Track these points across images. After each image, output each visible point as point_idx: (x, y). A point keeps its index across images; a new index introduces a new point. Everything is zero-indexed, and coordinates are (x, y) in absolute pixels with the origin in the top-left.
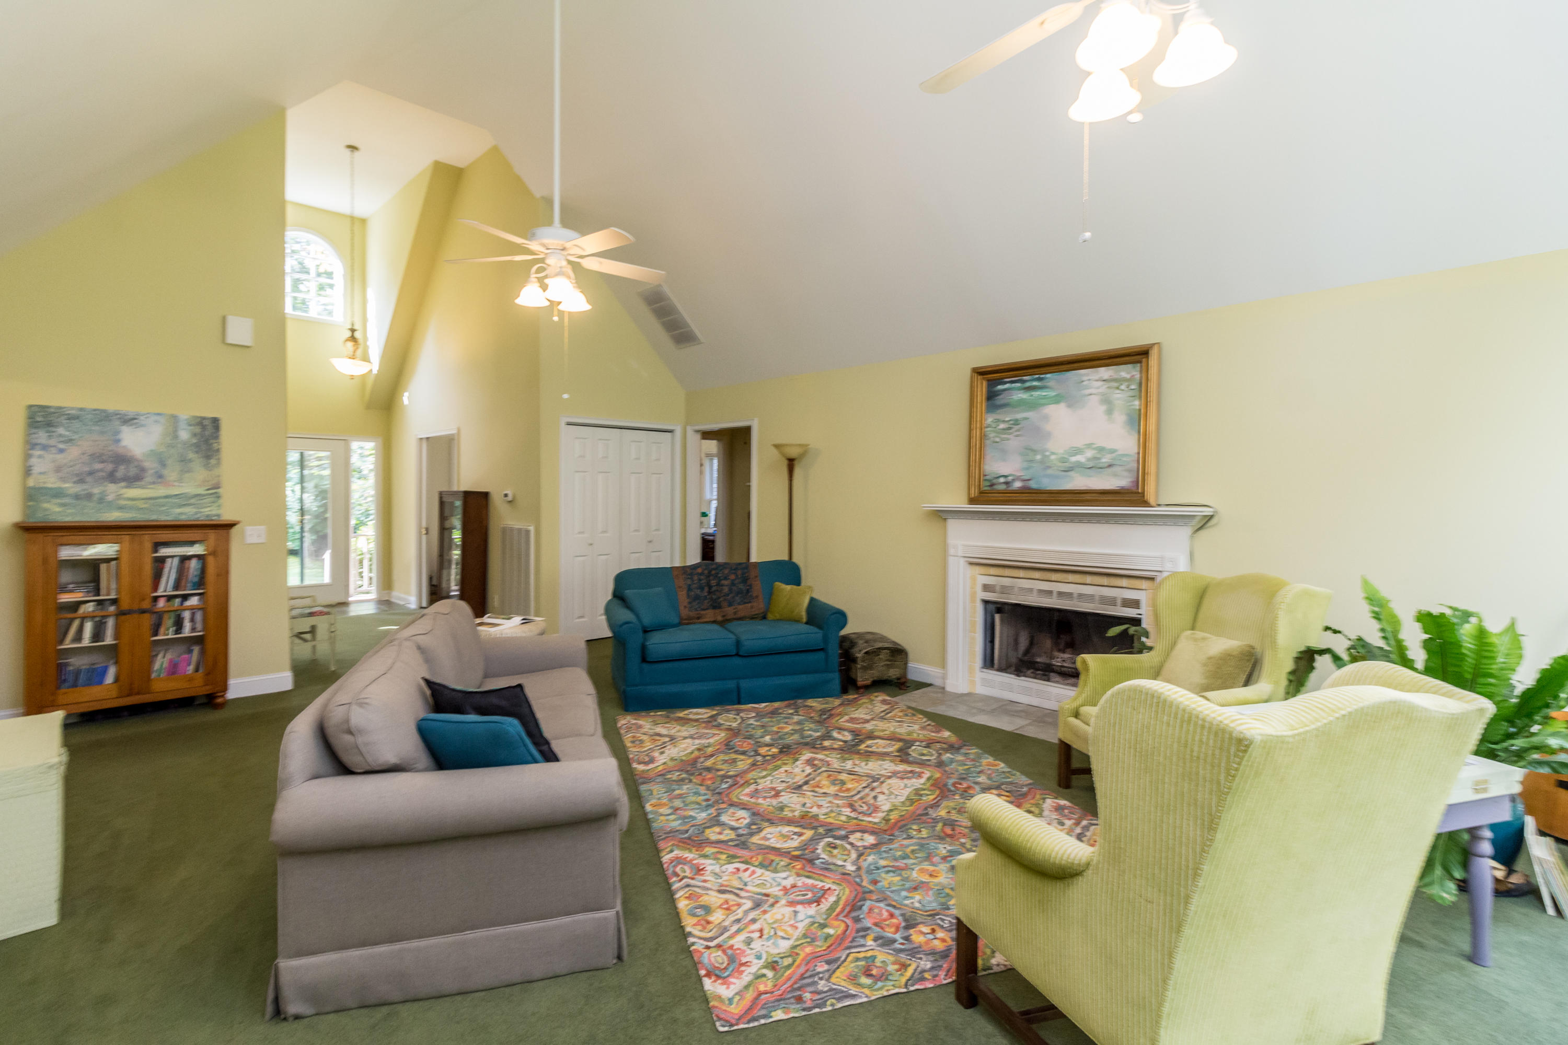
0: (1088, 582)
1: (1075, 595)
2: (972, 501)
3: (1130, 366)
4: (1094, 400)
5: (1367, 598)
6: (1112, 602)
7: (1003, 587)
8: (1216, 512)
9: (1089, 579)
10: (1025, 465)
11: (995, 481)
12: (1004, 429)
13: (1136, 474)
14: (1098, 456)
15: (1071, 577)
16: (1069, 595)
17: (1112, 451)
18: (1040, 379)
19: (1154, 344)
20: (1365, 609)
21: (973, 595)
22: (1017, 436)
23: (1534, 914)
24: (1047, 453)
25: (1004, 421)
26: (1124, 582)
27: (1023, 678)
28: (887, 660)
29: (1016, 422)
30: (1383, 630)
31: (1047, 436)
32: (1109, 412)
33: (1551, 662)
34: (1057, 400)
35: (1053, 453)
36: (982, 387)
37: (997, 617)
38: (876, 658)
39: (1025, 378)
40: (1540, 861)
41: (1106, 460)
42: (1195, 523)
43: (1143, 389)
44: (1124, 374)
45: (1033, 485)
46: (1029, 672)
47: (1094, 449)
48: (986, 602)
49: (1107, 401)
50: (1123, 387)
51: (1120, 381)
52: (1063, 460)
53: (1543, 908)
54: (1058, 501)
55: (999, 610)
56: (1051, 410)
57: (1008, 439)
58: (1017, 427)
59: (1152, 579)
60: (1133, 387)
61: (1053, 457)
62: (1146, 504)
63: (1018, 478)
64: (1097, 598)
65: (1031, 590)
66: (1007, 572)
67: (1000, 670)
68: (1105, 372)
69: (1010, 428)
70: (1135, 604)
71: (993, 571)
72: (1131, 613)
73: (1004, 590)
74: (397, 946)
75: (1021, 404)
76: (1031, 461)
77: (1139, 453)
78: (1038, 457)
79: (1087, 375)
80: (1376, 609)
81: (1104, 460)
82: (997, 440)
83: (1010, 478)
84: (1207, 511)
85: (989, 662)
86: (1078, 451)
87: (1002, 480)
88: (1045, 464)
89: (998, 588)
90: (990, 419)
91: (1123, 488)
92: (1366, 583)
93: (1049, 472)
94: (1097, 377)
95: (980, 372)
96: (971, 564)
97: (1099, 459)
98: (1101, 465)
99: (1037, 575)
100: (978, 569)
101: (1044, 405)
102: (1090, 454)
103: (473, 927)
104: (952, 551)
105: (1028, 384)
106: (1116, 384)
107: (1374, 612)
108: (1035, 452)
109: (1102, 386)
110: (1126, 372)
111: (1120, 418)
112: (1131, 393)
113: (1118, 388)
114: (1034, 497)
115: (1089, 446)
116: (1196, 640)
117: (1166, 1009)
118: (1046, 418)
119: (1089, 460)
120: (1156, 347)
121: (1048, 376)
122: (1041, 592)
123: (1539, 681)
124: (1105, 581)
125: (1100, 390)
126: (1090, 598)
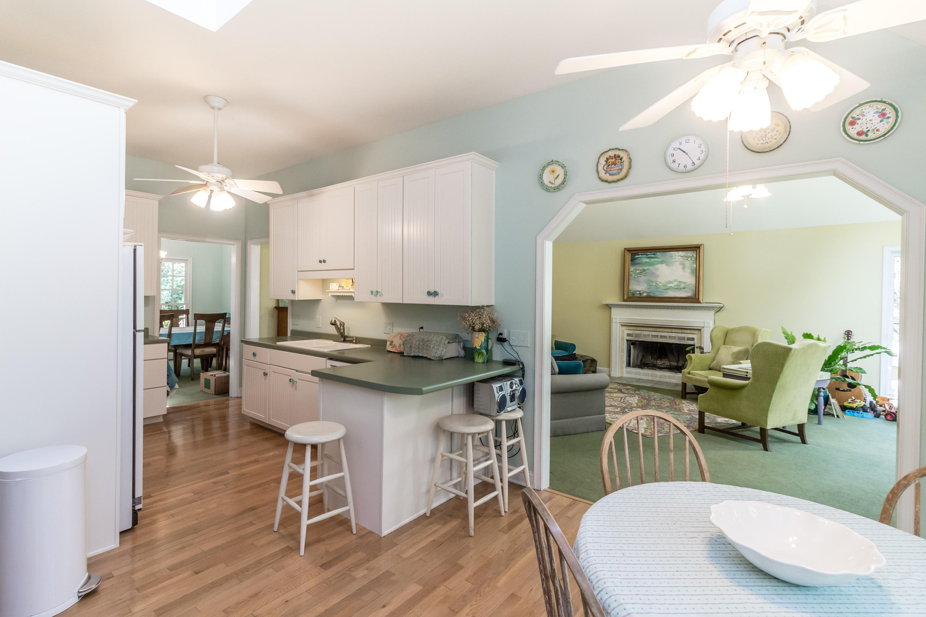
0: (673, 331)
1: (668, 337)
2: (624, 301)
3: (692, 252)
4: (677, 264)
5: (783, 332)
6: (683, 339)
7: (636, 334)
8: (724, 305)
9: (674, 331)
10: (648, 287)
11: (634, 293)
12: (639, 273)
13: (695, 292)
14: (679, 284)
15: (666, 330)
16: (666, 337)
17: (685, 283)
18: (654, 254)
19: (702, 244)
20: (783, 336)
21: (623, 338)
22: (644, 276)
23: (832, 418)
24: (658, 283)
25: (639, 270)
26: (688, 331)
27: (644, 370)
28: (590, 364)
29: (644, 270)
30: (788, 342)
31: (658, 276)
32: (684, 268)
33: (836, 347)
34: (662, 262)
35: (660, 283)
36: (628, 256)
37: (632, 346)
38: (586, 363)
39: (648, 253)
40: (833, 403)
41: (682, 286)
42: (716, 310)
43: (698, 260)
44: (689, 254)
45: (652, 295)
46: (646, 367)
47: (677, 282)
48: (627, 340)
49: (682, 264)
50: (689, 259)
51: (688, 257)
52: (664, 286)
53: (834, 417)
54: (663, 301)
55: (633, 344)
56: (659, 266)
57: (641, 277)
58: (644, 272)
59: (700, 330)
60: (693, 259)
61: (660, 284)
62: (700, 303)
63: (645, 292)
64: (677, 337)
65: (649, 335)
66: (638, 328)
67: (633, 367)
68: (681, 253)
69: (641, 273)
70: (693, 339)
71: (631, 328)
72: (691, 342)
73: (637, 335)
74: (561, 420)
75: (646, 263)
76: (650, 286)
77: (696, 284)
78: (654, 284)
79: (675, 254)
80: (786, 336)
81: (681, 286)
82: (636, 277)
83: (642, 292)
84: (722, 305)
85: (629, 365)
86: (670, 282)
87: (638, 292)
88: (657, 287)
89: (634, 335)
90: (632, 269)
91: (689, 296)
92: (782, 328)
93: (659, 290)
94: (679, 255)
95: (629, 250)
96: (622, 325)
97: (680, 285)
98: (680, 288)
99: (651, 329)
100: (624, 328)
101: (656, 264)
102: (676, 283)
103: (576, 417)
104: (614, 320)
105: (649, 256)
106: (686, 258)
107: (785, 337)
108: (653, 282)
109: (681, 258)
110: (690, 254)
111: (688, 271)
112: (692, 262)
113: (687, 259)
114: (652, 299)
115: (675, 281)
116: (727, 348)
117: (770, 409)
118: (657, 269)
119: (675, 286)
120: (702, 245)
121: (658, 253)
122: (653, 336)
123: (833, 353)
124: (680, 331)
125: (680, 260)
126: (674, 338)
